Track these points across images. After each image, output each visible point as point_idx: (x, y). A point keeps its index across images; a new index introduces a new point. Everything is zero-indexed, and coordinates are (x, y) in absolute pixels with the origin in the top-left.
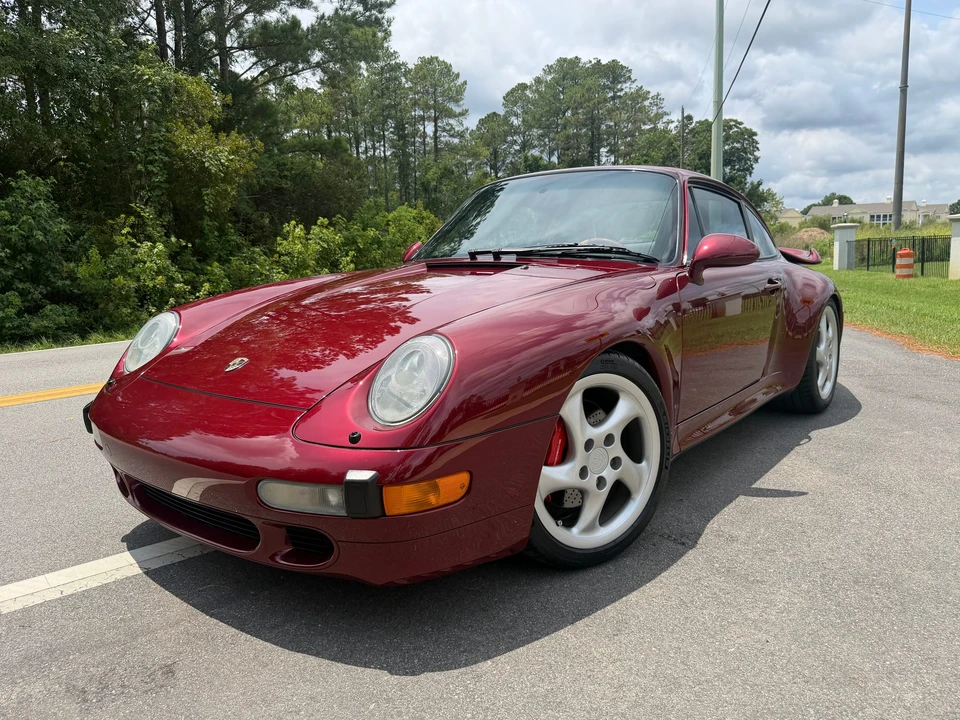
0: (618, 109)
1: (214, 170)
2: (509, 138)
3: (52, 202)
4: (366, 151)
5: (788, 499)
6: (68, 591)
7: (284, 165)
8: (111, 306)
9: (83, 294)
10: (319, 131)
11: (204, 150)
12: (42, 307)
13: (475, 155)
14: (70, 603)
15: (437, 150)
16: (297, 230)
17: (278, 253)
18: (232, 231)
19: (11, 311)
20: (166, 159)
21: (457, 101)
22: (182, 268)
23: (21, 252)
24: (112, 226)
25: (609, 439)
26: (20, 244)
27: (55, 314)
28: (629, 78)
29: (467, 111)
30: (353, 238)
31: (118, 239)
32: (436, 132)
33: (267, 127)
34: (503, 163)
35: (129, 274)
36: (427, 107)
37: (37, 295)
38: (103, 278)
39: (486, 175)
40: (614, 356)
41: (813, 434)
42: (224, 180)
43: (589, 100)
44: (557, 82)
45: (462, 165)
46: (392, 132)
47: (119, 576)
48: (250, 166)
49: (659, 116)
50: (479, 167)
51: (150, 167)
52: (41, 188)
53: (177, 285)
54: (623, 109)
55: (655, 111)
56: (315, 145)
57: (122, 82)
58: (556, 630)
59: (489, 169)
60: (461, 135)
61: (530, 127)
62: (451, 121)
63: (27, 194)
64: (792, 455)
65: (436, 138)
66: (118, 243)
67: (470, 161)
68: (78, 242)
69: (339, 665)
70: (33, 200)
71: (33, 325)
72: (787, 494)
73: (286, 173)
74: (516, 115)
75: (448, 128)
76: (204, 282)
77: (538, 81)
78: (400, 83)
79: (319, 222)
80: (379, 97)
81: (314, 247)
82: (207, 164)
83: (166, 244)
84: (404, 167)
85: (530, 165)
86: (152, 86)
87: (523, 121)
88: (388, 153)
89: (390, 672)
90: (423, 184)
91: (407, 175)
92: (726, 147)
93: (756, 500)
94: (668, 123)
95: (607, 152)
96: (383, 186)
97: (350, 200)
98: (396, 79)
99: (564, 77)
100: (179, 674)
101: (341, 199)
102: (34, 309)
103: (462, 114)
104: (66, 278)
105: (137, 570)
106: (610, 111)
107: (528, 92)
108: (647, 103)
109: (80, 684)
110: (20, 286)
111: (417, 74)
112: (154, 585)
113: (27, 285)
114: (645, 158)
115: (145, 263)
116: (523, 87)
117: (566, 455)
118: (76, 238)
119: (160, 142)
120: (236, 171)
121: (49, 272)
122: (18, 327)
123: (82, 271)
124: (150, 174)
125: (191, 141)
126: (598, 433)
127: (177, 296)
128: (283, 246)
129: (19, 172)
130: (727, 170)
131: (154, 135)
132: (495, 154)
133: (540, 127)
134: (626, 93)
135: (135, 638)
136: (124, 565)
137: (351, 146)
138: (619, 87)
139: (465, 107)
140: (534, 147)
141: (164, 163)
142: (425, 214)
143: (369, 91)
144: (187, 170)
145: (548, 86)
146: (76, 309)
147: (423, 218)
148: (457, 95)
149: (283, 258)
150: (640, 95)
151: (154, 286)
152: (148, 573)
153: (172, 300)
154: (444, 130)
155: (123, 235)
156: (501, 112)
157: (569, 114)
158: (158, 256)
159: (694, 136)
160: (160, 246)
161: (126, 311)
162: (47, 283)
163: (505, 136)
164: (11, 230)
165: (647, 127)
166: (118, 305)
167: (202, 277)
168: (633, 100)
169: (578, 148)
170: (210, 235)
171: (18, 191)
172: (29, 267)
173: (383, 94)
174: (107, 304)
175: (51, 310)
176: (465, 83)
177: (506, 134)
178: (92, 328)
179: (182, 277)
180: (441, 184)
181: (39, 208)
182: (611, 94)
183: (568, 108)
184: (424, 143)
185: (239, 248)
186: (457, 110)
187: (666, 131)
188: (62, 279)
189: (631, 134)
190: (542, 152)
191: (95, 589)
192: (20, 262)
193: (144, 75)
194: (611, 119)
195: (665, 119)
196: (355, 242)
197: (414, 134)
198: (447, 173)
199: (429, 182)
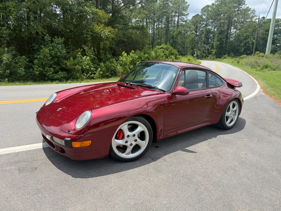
0: (239, 14)
1: (103, 37)
2: (202, 23)
3: (63, 44)
4: (157, 26)
5: (190, 153)
6: (28, 150)
7: (126, 34)
8: (75, 73)
9: (69, 69)
10: (143, 19)
11: (101, 31)
12: (58, 72)
13: (189, 28)
14: (27, 152)
15: (178, 26)
16: (125, 54)
17: (119, 60)
18: (108, 54)
19: (51, 73)
20: (92, 33)
21: (186, 11)
22: (94, 64)
23: (55, 57)
24: (77, 51)
25: (134, 135)
26: (54, 56)
27: (61, 74)
28: (244, 4)
29: (188, 14)
30: (141, 57)
31: (78, 55)
32: (178, 20)
33: (123, 22)
34: (199, 30)
35: (80, 65)
36: (176, 13)
37: (57, 69)
38: (73, 65)
39: (193, 33)
40: (136, 117)
41: (218, 136)
42: (106, 40)
43: (229, 11)
44: (219, 5)
45: (186, 30)
46: (165, 20)
47: (38, 148)
48: (113, 36)
49: (253, 17)
50: (191, 31)
51: (88, 36)
52: (60, 41)
53: (92, 68)
54: (241, 14)
55: (252, 15)
56: (136, 27)
57: (82, 12)
58: (109, 174)
59: (194, 32)
60: (186, 21)
61: (209, 19)
62: (183, 17)
63: (57, 43)
64: (205, 142)
65: (178, 22)
66: (77, 56)
67: (188, 29)
68: (68, 55)
69: (65, 173)
70: (58, 44)
71: (56, 76)
72: (192, 152)
73: (125, 37)
74: (205, 15)
75: (182, 19)
76: (99, 68)
77: (213, 4)
78: (169, 5)
79: (132, 52)
80: (162, 9)
81: (129, 59)
82: (102, 36)
83: (90, 57)
84: (167, 30)
85: (207, 31)
86: (89, 13)
87: (207, 17)
88: (163, 26)
89: (72, 177)
90: (172, 36)
91: (167, 33)
92: (276, 28)
93: (182, 152)
94: (256, 19)
95: (233, 28)
96: (160, 37)
97: (143, 44)
98: (167, 3)
99: (222, 3)
100: (37, 170)
101: (140, 44)
102: (56, 72)
103: (186, 15)
104: (65, 65)
105: (42, 147)
106: (236, 15)
107: (209, 8)
108: (249, 12)
109: (21, 168)
110: (54, 66)
111: (174, 2)
112: (43, 151)
113: (55, 66)
114: (246, 31)
115: (84, 62)
116: (208, 6)
117: (123, 138)
118: (68, 54)
119: (91, 29)
120: (110, 37)
121: (61, 63)
122: (52, 77)
123: (68, 63)
124: (87, 37)
125: (98, 28)
126: (131, 134)
127: (92, 71)
128: (121, 58)
129: (55, 37)
130: (275, 36)
131: (89, 27)
132: (197, 27)
133: (212, 19)
134: (243, 9)
135: (33, 161)
136: (40, 145)
137: (152, 24)
138: (240, 7)
139: (188, 13)
140: (209, 26)
141: (91, 35)
142: (169, 47)
143: (159, 7)
144: (97, 36)
145: (216, 6)
146: (66, 73)
147: (169, 48)
148: (185, 9)
149: (121, 62)
150: (248, 9)
151: (86, 68)
152: (43, 148)
153: (90, 72)
154: (181, 20)
155: (78, 54)
156: (200, 14)
157: (222, 15)
158: (87, 60)
159: (265, 24)
160: (88, 58)
161: (78, 74)
162: (60, 66)
163: (201, 22)
164: (52, 52)
165: (249, 20)
166: (76, 73)
167: (99, 66)
168: (244, 11)
169: (224, 27)
170: (102, 55)
171: (55, 42)
172: (56, 61)
173: (163, 8)
174: (74, 72)
175: (60, 73)
176: (189, 5)
177: (201, 21)
178: (70, 78)
179: (94, 66)
180: (178, 36)
181: (59, 46)
182: (237, 9)
183: (222, 14)
184: (174, 23)
185: (109, 59)
186: (186, 13)
187: (254, 22)
188: (64, 65)
189: (242, 22)
190: (212, 27)
191: (32, 150)
192: (54, 60)
193: (87, 10)
194: (236, 17)
195: (255, 18)
196: (141, 58)
197: (172, 20)
198: (180, 33)
199: (174, 36)
